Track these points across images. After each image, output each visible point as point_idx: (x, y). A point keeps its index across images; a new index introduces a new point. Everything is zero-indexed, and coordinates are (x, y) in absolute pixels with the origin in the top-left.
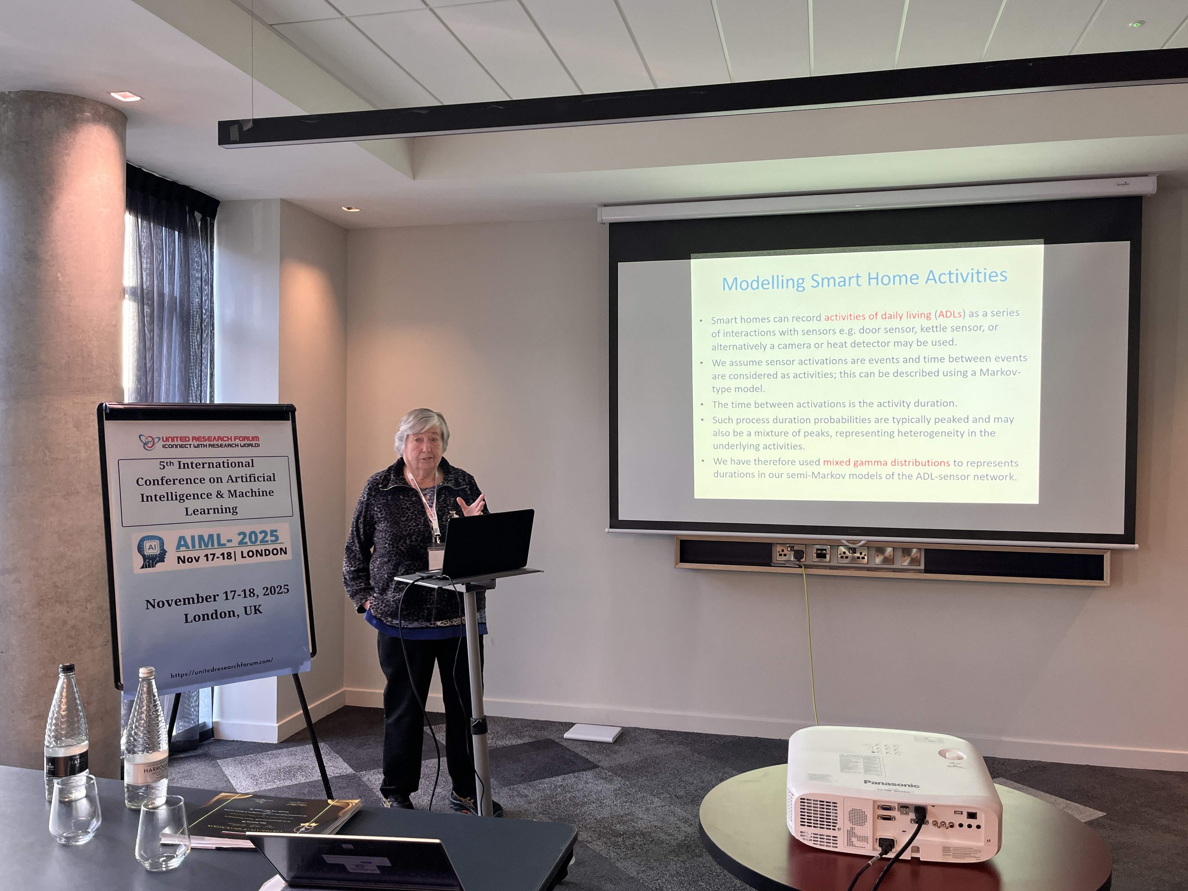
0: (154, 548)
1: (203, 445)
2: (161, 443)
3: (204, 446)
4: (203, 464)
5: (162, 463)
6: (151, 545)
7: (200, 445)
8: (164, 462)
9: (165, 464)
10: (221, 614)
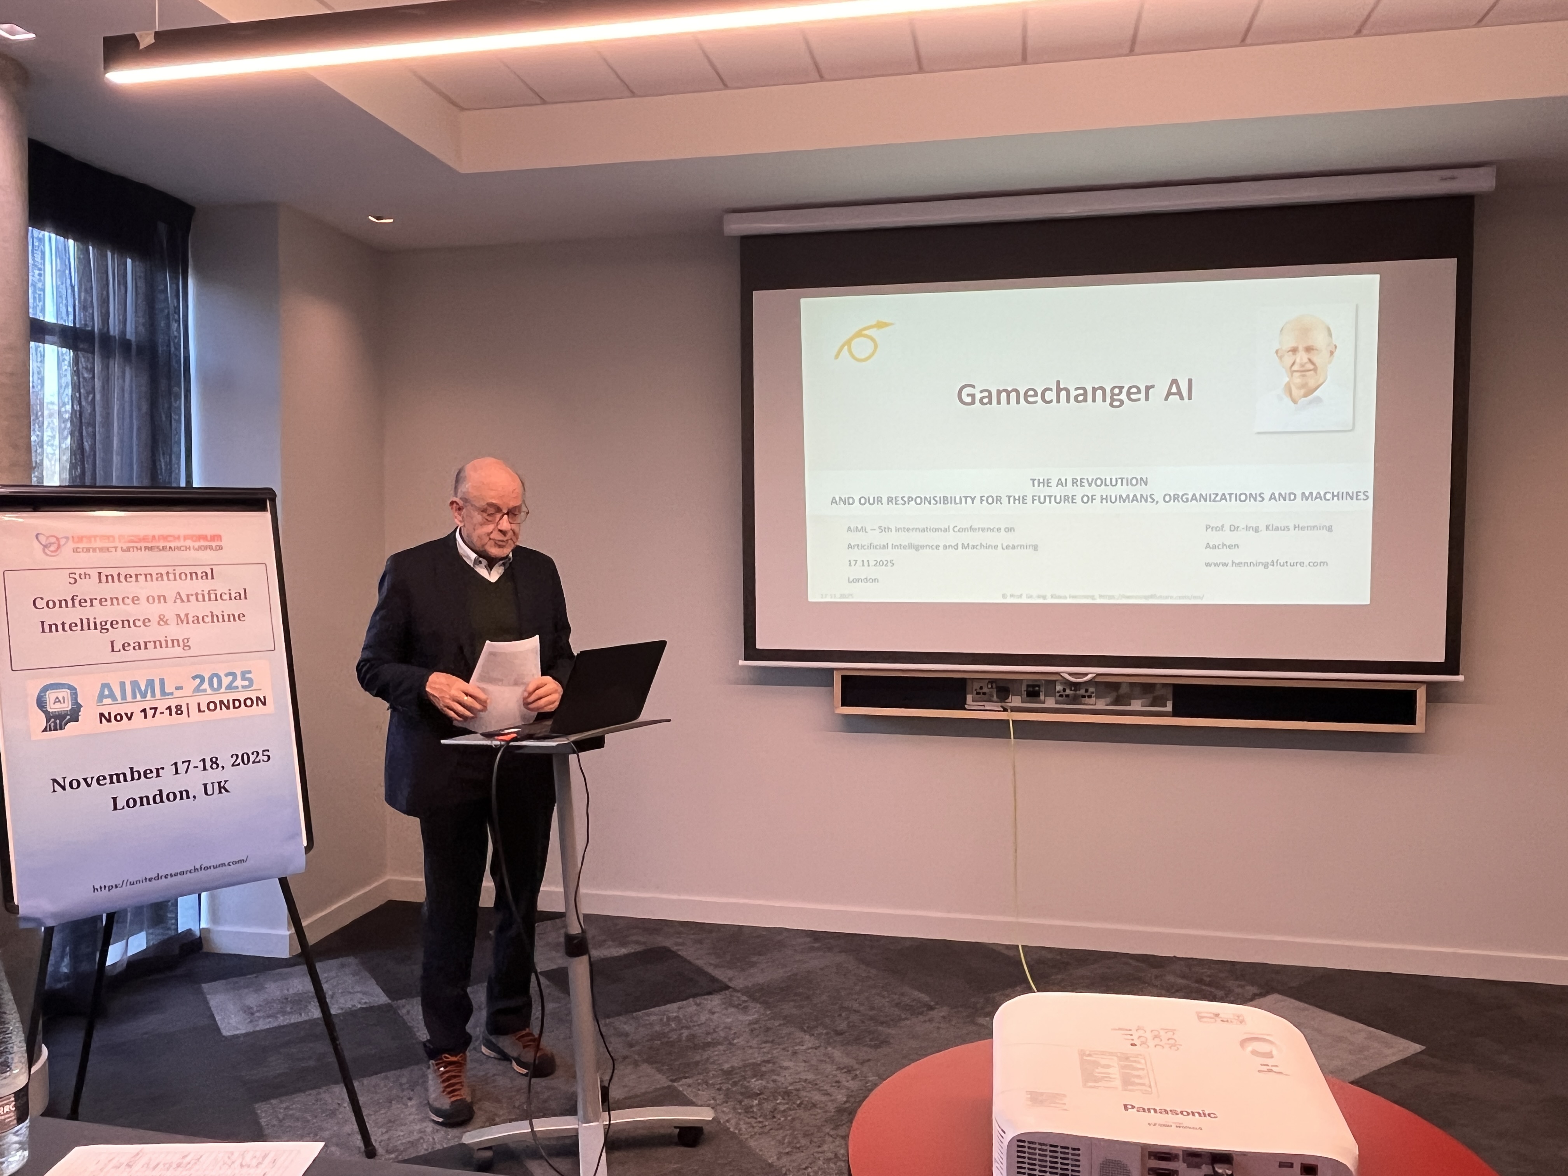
0: (62, 701)
1: (136, 549)
2: (71, 545)
3: (138, 549)
4: (136, 575)
5: (71, 576)
6: (57, 698)
7: (132, 549)
8: (75, 574)
9: (77, 577)
10: (168, 795)
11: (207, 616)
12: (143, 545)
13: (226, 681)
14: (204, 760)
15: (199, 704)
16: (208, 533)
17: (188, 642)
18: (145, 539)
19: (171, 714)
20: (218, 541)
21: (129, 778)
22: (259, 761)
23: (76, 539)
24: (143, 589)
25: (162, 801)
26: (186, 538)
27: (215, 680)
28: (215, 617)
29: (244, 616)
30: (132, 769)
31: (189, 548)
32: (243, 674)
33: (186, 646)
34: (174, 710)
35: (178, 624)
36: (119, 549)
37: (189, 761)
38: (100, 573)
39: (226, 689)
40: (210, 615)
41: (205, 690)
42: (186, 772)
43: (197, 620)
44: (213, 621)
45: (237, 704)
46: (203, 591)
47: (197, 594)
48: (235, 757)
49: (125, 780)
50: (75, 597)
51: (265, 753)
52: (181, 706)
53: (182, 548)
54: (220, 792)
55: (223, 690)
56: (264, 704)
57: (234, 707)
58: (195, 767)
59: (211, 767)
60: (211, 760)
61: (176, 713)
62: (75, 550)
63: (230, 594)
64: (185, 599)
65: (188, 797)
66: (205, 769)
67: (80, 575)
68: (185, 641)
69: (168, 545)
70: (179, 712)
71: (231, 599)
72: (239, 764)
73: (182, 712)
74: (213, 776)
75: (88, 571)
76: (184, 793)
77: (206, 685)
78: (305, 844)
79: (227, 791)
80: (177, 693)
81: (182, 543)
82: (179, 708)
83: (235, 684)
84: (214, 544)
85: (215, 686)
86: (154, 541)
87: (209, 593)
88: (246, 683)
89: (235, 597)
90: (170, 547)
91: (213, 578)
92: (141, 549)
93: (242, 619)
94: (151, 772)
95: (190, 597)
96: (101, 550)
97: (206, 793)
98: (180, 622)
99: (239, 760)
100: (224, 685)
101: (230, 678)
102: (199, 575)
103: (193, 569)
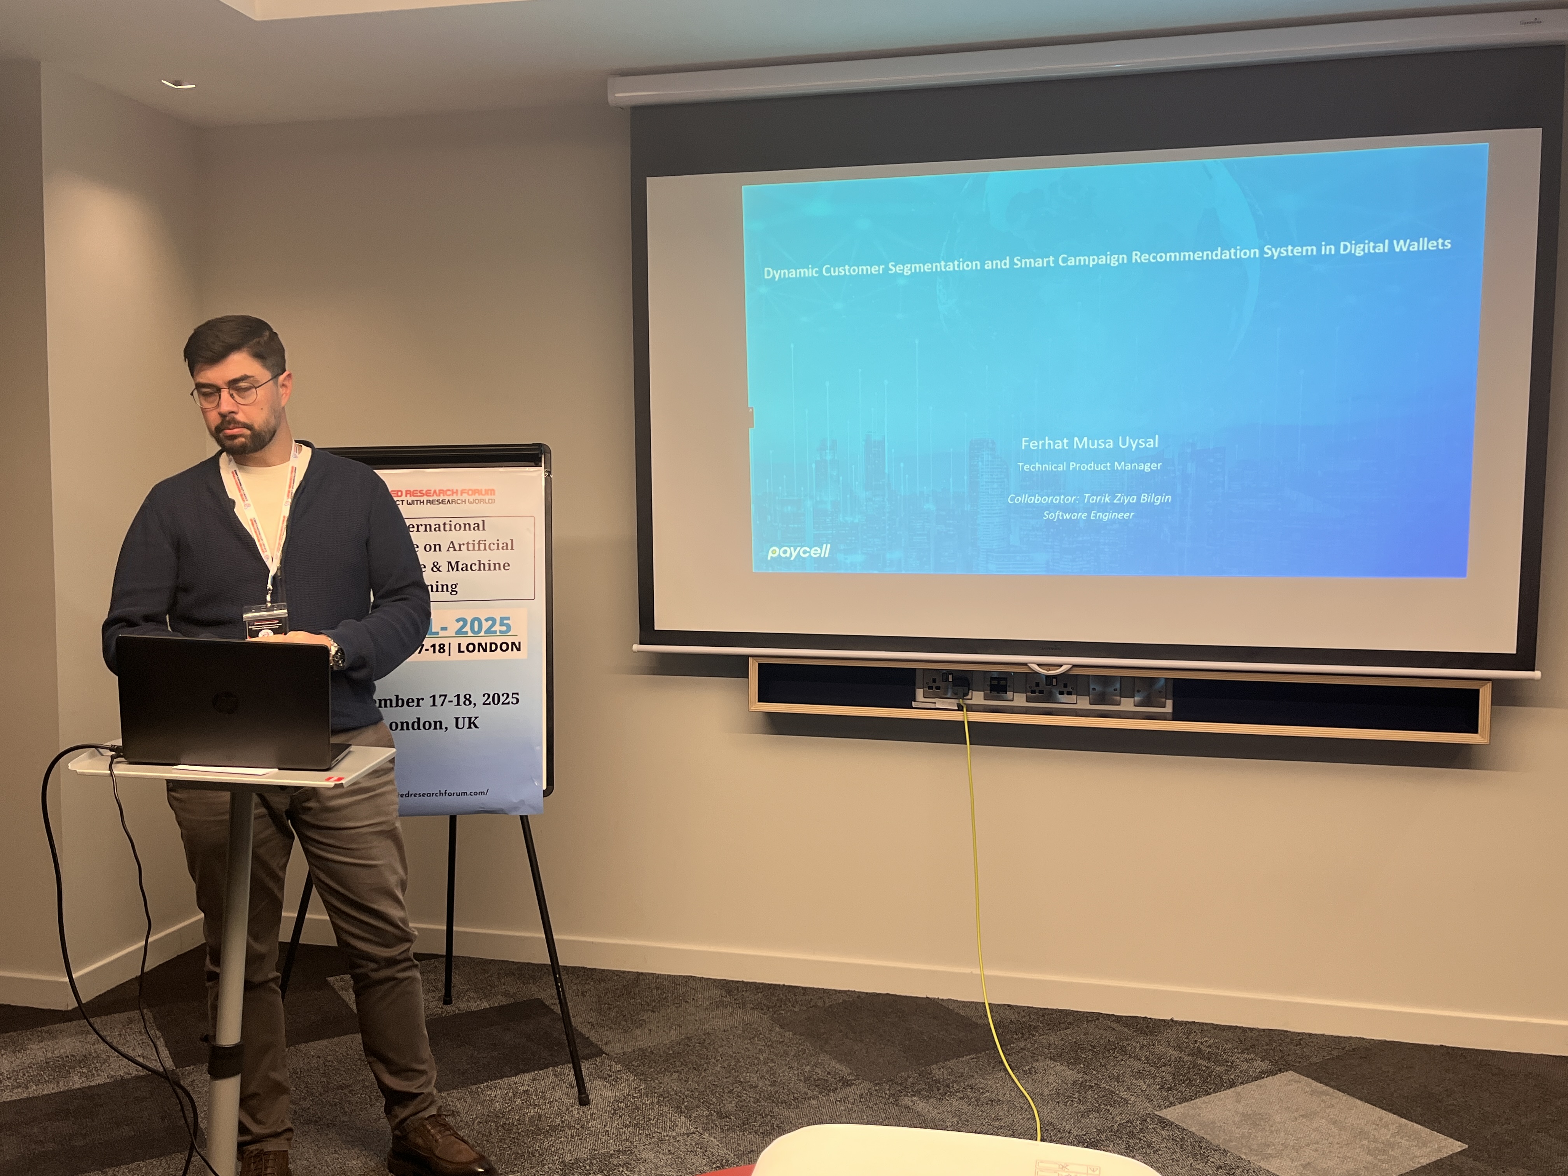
3: (420, 502)
4: (418, 526)
7: (415, 502)
10: (424, 723)
11: (475, 565)
12: (425, 498)
13: (486, 625)
14: (458, 696)
15: (459, 645)
16: (483, 487)
17: (456, 587)
18: (428, 493)
19: (434, 652)
20: (491, 495)
21: (394, 704)
22: (508, 703)
25: (419, 728)
26: (462, 492)
27: (476, 623)
28: (482, 566)
29: (509, 565)
30: (397, 696)
31: (465, 501)
32: (502, 619)
33: (454, 592)
34: (437, 648)
35: (449, 571)
36: (405, 503)
37: (446, 696)
39: (485, 633)
40: (477, 563)
41: (466, 633)
42: (442, 705)
43: (466, 568)
44: (480, 570)
45: (494, 647)
46: (474, 541)
47: (468, 543)
48: (486, 696)
49: (391, 706)
51: (514, 696)
52: (444, 645)
53: (459, 502)
54: (470, 727)
55: (482, 634)
56: (519, 649)
57: (491, 650)
58: (449, 702)
59: (464, 703)
60: (465, 696)
61: (439, 651)
63: (498, 544)
64: (457, 548)
65: (441, 728)
66: (458, 704)
68: (454, 586)
69: (447, 498)
70: (442, 650)
71: (498, 549)
72: (489, 704)
73: (444, 651)
74: (465, 711)
76: (438, 723)
77: (467, 628)
78: (545, 787)
79: (476, 727)
80: (442, 633)
81: (459, 497)
82: (442, 647)
83: (493, 629)
84: (487, 498)
85: (476, 629)
86: (435, 495)
87: (479, 543)
88: (504, 628)
89: (503, 547)
90: (449, 501)
91: (484, 529)
92: (423, 502)
93: (506, 568)
94: (413, 701)
95: (462, 546)
97: (457, 726)
98: (450, 569)
99: (491, 699)
100: (484, 629)
101: (490, 622)
102: (472, 527)
103: (466, 521)
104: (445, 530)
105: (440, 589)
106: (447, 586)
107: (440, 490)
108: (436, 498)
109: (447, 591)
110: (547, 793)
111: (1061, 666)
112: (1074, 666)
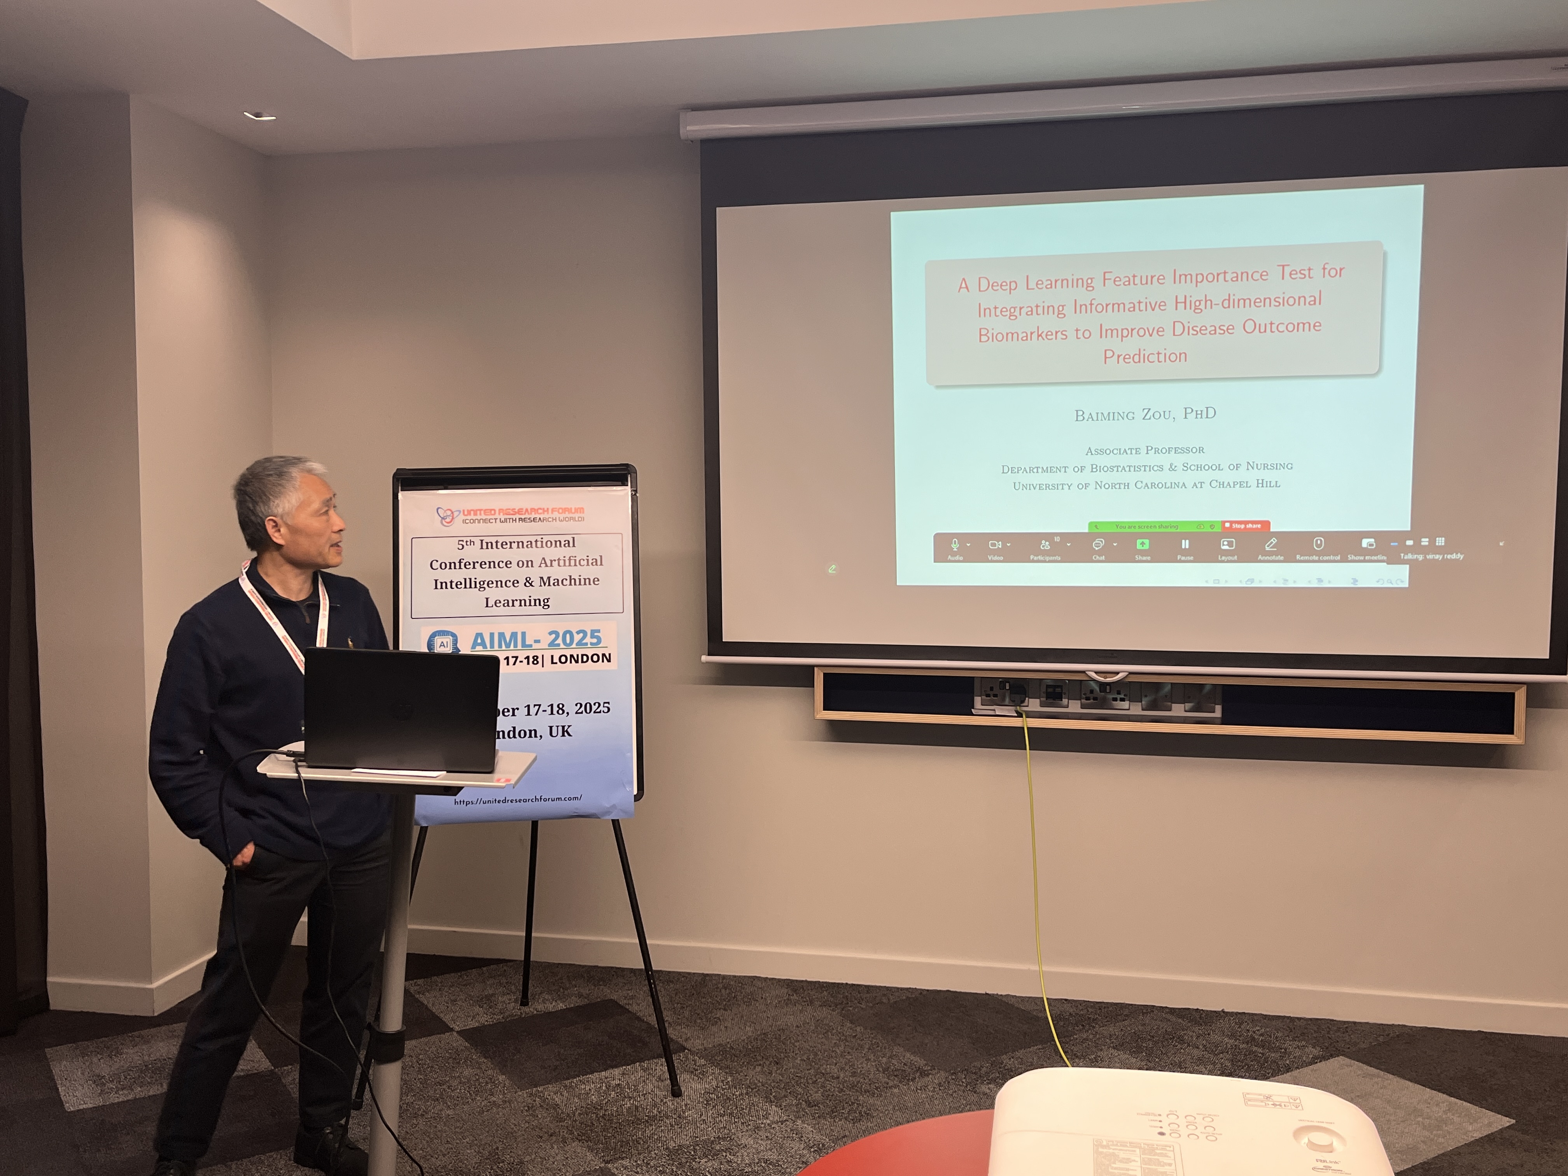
0: (446, 645)
1: (511, 520)
2: (462, 517)
3: (513, 520)
4: (511, 543)
5: (461, 543)
6: (442, 642)
7: (508, 520)
8: (463, 541)
9: (464, 544)
10: (520, 732)
11: (566, 580)
12: (517, 516)
13: (577, 638)
14: (552, 705)
15: (552, 656)
16: (573, 506)
17: (548, 601)
18: (520, 511)
19: (528, 663)
20: (580, 513)
22: (600, 712)
23: (466, 513)
24: (514, 555)
25: (514, 737)
26: (553, 510)
27: (568, 636)
28: (573, 581)
29: (598, 580)
31: (556, 519)
32: (593, 632)
33: (546, 606)
34: (531, 660)
35: (541, 586)
36: (498, 521)
37: (540, 705)
38: (482, 541)
39: (577, 644)
40: (568, 578)
41: (559, 645)
42: (536, 714)
43: (557, 582)
44: (571, 584)
45: (585, 658)
46: (564, 557)
47: (559, 559)
48: (579, 705)
50: (462, 561)
51: (606, 705)
52: (537, 657)
53: (550, 520)
54: (563, 735)
55: (574, 646)
56: (609, 661)
57: (582, 662)
58: (543, 711)
59: (558, 712)
60: (558, 706)
61: (533, 663)
62: (464, 521)
63: (588, 560)
64: (549, 563)
65: (536, 736)
66: (552, 713)
67: (467, 542)
68: (546, 601)
69: (538, 516)
70: (535, 662)
71: (588, 565)
72: (582, 713)
73: (538, 663)
74: (559, 720)
75: (473, 539)
76: (533, 732)
77: (559, 641)
78: (635, 792)
79: (569, 735)
80: (535, 646)
81: (550, 515)
82: (535, 658)
84: (576, 516)
85: (568, 641)
86: (527, 514)
87: (570, 560)
88: (595, 640)
89: (592, 563)
90: (540, 518)
91: (574, 546)
92: (516, 520)
93: (596, 583)
94: (508, 711)
95: (553, 562)
96: (485, 521)
97: (551, 735)
98: (542, 584)
99: (583, 709)
100: (575, 641)
101: (581, 635)
102: (563, 543)
103: (557, 538)
104: (536, 547)
105: (533, 603)
106: (539, 600)
107: (531, 509)
108: (527, 516)
109: (540, 605)
110: (637, 798)
111: (1118, 673)
112: (1131, 673)
